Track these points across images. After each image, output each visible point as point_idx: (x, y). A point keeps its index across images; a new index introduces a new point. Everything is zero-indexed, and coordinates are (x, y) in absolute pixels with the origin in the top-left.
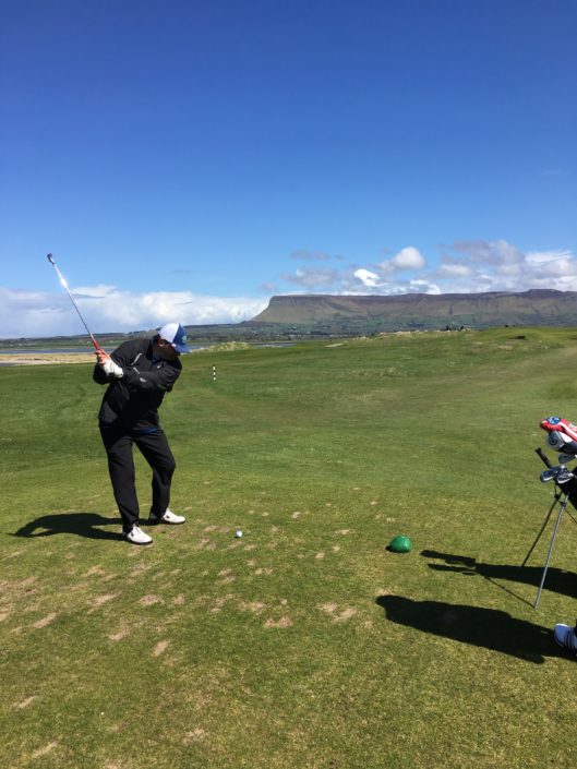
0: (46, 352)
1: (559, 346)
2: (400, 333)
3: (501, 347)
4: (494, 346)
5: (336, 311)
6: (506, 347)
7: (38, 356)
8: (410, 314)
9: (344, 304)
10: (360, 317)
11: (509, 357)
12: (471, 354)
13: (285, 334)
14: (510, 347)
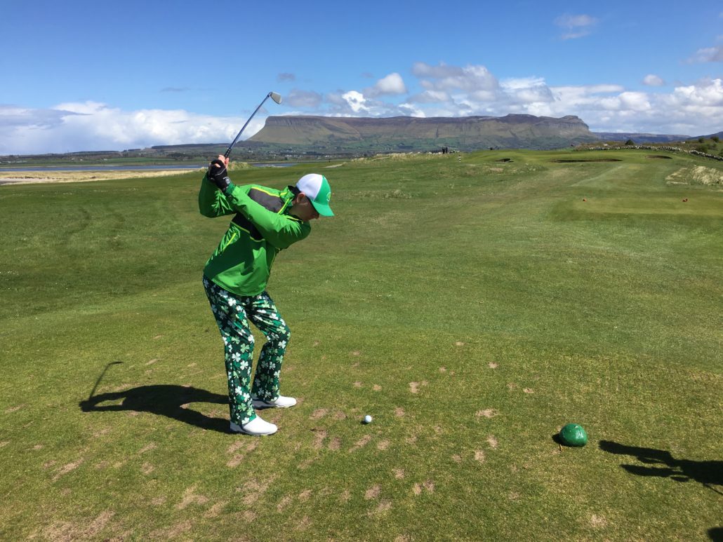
0: (37, 170)
1: (544, 169)
2: (394, 155)
3: (493, 169)
4: (486, 168)
5: (330, 133)
6: (498, 170)
7: (29, 174)
8: (400, 136)
9: (337, 125)
10: (354, 139)
11: (502, 180)
12: (465, 176)
13: (282, 154)
14: (501, 169)
